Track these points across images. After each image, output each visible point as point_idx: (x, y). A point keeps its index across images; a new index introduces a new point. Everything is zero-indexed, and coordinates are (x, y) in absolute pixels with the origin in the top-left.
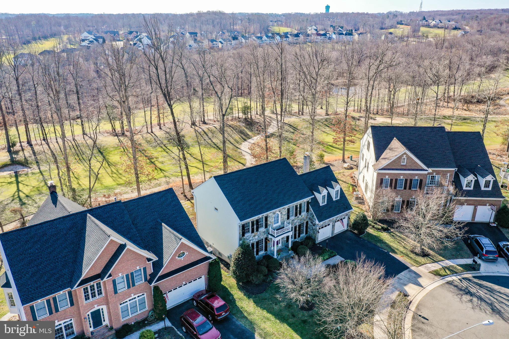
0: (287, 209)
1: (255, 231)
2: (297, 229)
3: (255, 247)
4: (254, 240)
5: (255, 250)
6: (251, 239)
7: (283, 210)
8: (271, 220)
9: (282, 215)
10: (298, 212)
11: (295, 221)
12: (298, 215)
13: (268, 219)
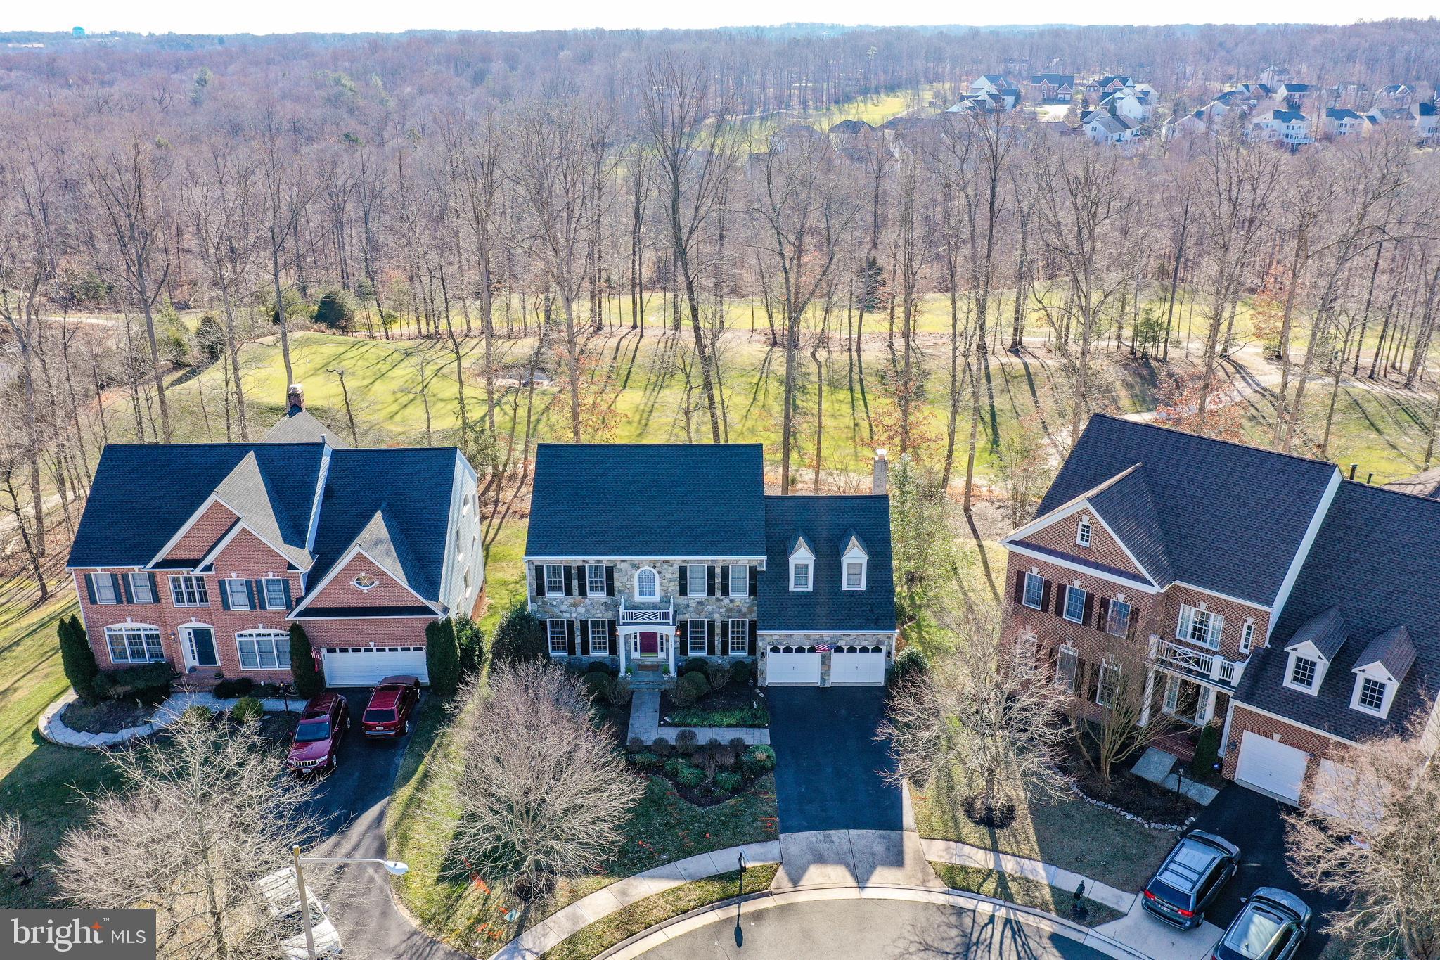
0: (676, 567)
1: (576, 592)
2: (718, 630)
3: (578, 632)
4: (574, 615)
5: (578, 640)
6: (564, 607)
7: (665, 566)
8: (624, 579)
9: (662, 578)
10: (718, 586)
11: (709, 608)
12: (718, 594)
13: (616, 575)
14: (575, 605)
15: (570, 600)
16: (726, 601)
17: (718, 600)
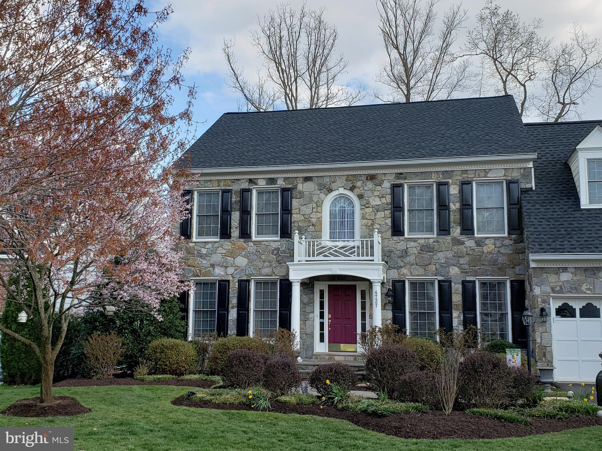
0: (387, 186)
1: (235, 233)
2: (457, 298)
3: (234, 301)
4: (230, 270)
5: (233, 314)
6: (216, 258)
7: (370, 185)
8: (306, 210)
9: (365, 206)
10: (454, 217)
11: (441, 256)
12: (456, 231)
13: (295, 203)
14: (233, 254)
15: (227, 244)
16: (470, 243)
17: (457, 242)
